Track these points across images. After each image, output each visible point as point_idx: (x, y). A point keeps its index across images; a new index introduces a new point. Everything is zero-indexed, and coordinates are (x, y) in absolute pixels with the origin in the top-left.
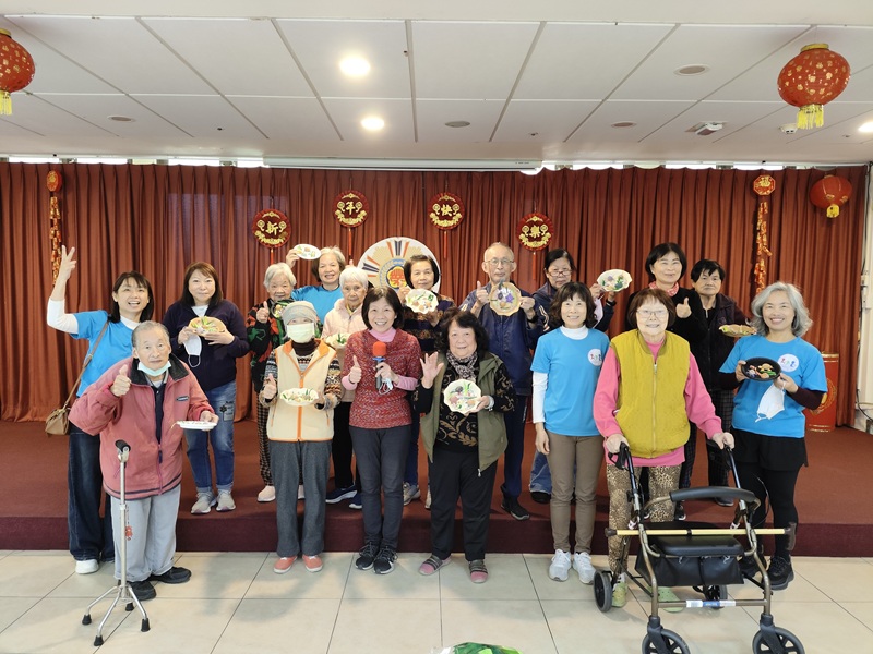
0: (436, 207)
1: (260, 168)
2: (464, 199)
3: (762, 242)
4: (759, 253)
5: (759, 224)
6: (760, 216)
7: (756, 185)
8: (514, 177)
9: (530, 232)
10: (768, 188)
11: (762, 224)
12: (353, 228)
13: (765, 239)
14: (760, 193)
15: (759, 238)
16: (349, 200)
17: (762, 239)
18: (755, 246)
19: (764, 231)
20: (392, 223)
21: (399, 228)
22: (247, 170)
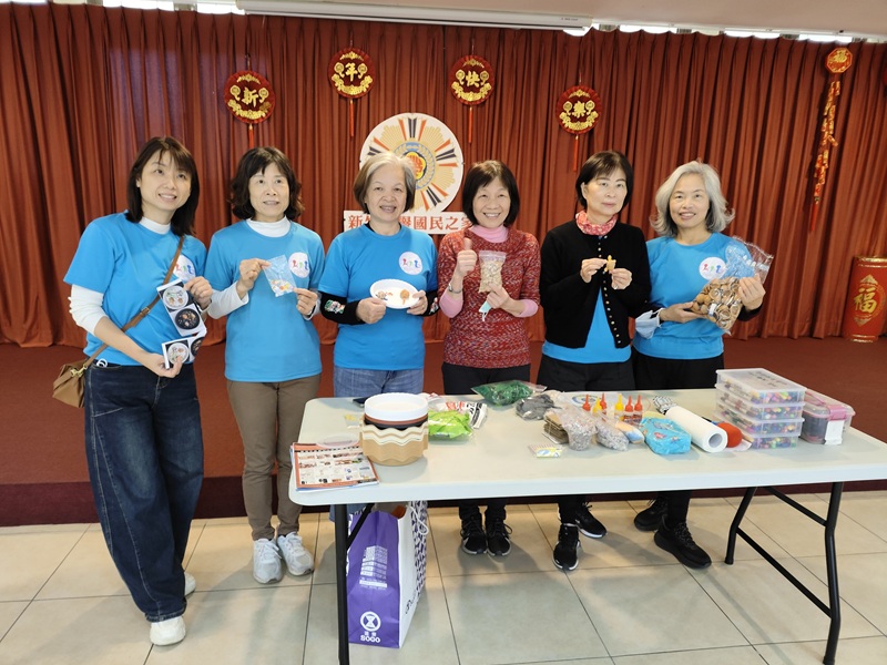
0: (460, 74)
1: (232, 14)
2: (494, 65)
3: (829, 130)
4: (824, 142)
5: (827, 108)
6: (831, 99)
7: (830, 61)
8: (557, 36)
9: (572, 110)
10: (843, 64)
11: (830, 108)
12: (355, 99)
13: (831, 127)
14: (834, 70)
15: (825, 124)
16: (349, 61)
17: (828, 127)
18: (819, 135)
19: (832, 115)
20: (404, 94)
21: (413, 102)
22: (213, 17)
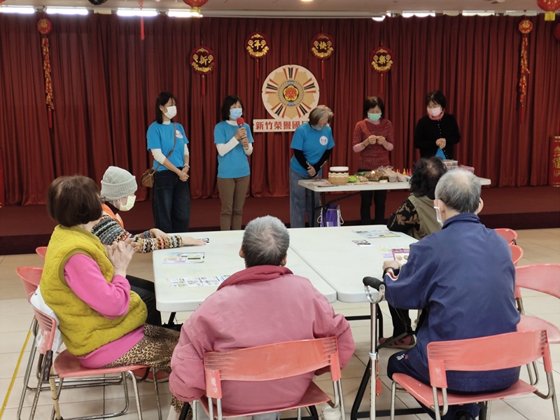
0: (316, 43)
2: (334, 37)
3: (524, 64)
4: (523, 71)
5: (522, 52)
6: (523, 48)
7: (520, 27)
8: (368, 22)
9: (378, 60)
10: (528, 29)
11: (524, 52)
12: (260, 59)
13: (526, 63)
14: (523, 32)
15: (522, 62)
16: (256, 39)
17: (524, 62)
18: (520, 67)
19: (525, 57)
20: (285, 55)
21: (291, 59)
